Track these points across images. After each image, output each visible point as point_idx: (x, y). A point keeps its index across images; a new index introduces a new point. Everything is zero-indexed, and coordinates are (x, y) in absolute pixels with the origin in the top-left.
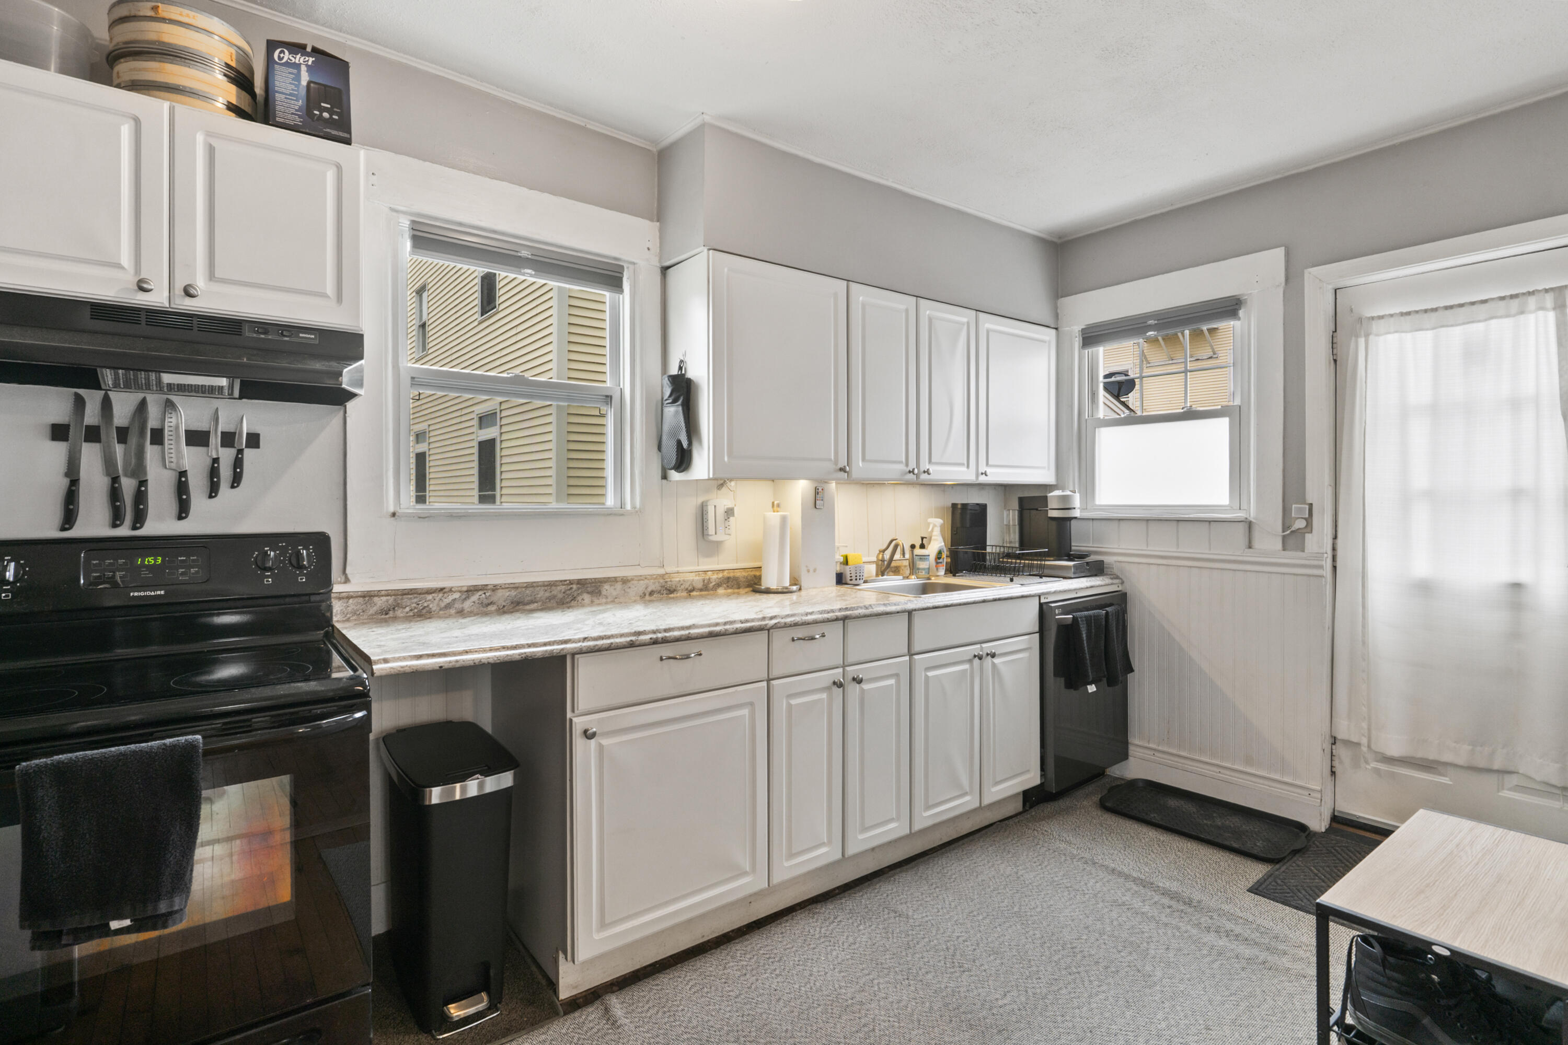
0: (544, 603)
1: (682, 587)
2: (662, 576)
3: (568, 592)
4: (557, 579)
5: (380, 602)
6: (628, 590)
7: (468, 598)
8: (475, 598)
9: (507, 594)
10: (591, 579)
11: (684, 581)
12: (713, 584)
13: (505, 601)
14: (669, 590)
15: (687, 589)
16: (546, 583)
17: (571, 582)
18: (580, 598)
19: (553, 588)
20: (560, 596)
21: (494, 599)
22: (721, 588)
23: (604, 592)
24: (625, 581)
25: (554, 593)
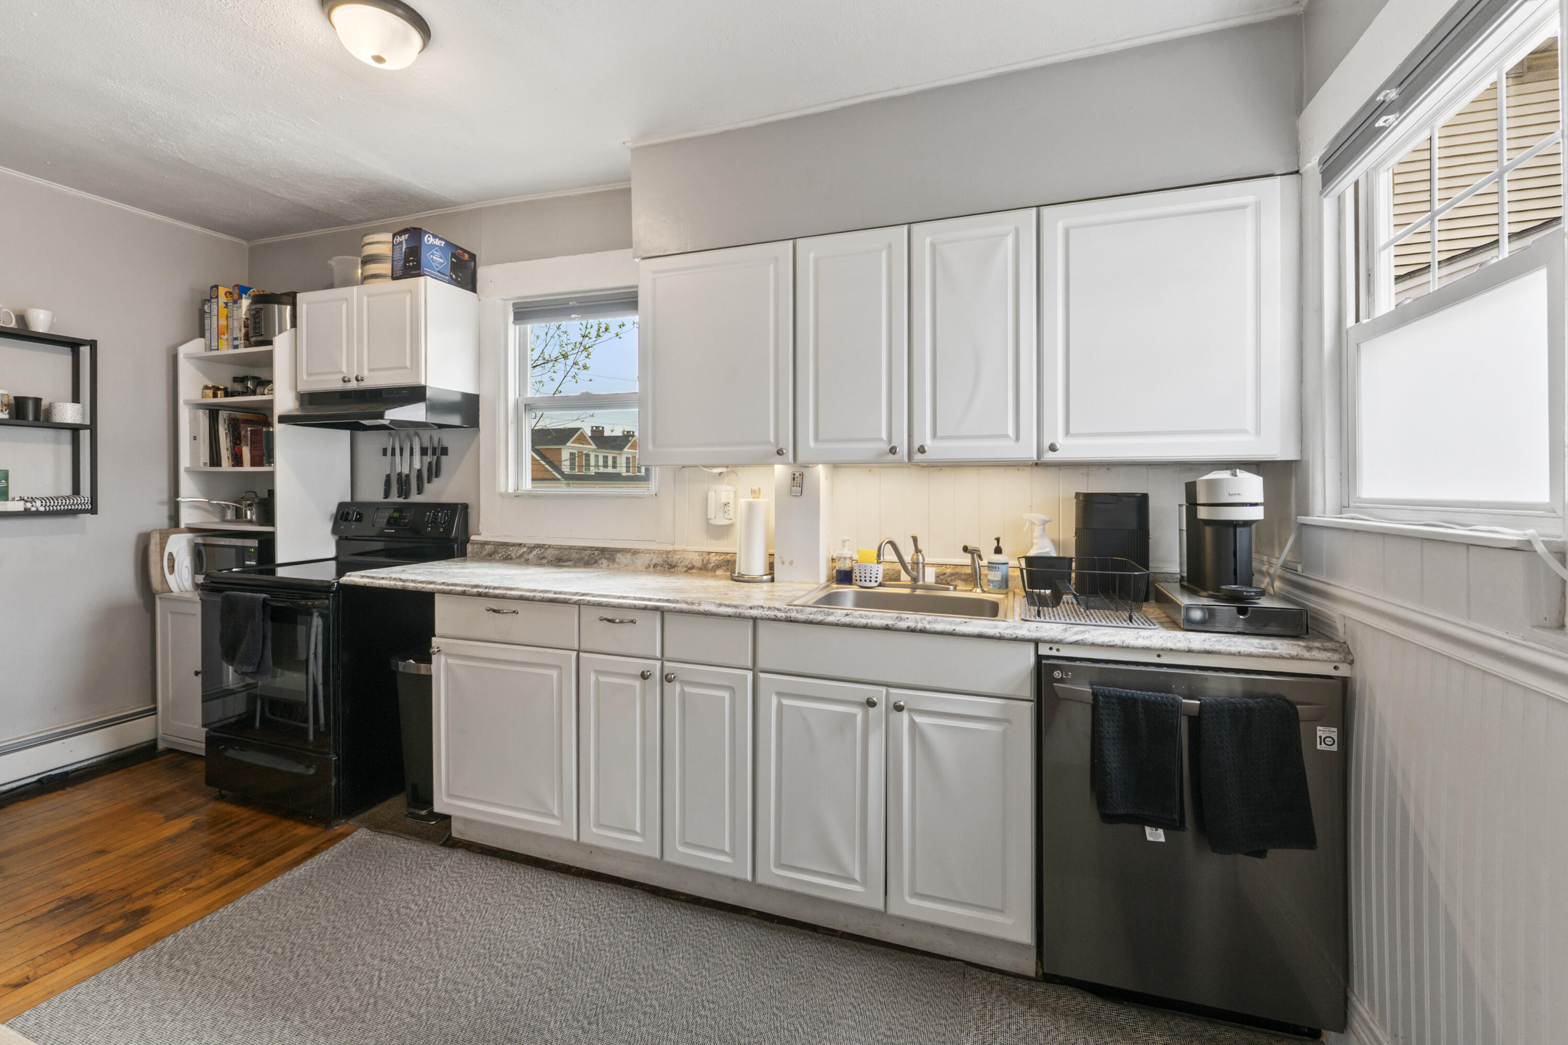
0: (576, 562)
1: (683, 564)
2: (668, 552)
3: (592, 556)
4: (589, 545)
5: (488, 548)
6: (635, 560)
7: (531, 552)
8: (535, 552)
9: (553, 552)
10: (612, 548)
11: (684, 558)
12: (713, 564)
13: (552, 557)
14: (671, 565)
15: (687, 567)
16: (581, 548)
17: (597, 549)
18: (600, 562)
19: (583, 552)
20: (586, 558)
21: (546, 555)
22: (720, 570)
23: (617, 560)
24: (635, 552)
25: (583, 555)
